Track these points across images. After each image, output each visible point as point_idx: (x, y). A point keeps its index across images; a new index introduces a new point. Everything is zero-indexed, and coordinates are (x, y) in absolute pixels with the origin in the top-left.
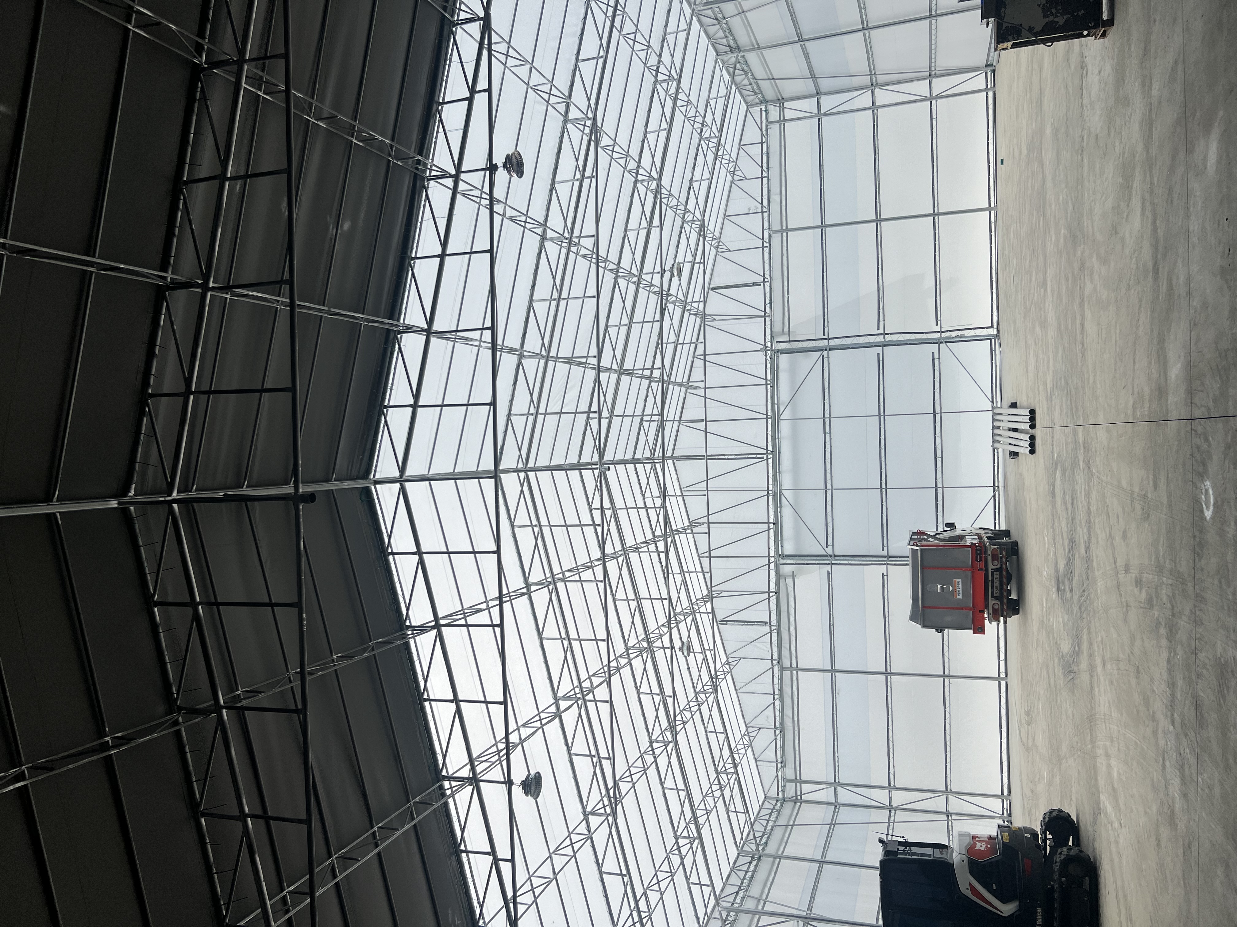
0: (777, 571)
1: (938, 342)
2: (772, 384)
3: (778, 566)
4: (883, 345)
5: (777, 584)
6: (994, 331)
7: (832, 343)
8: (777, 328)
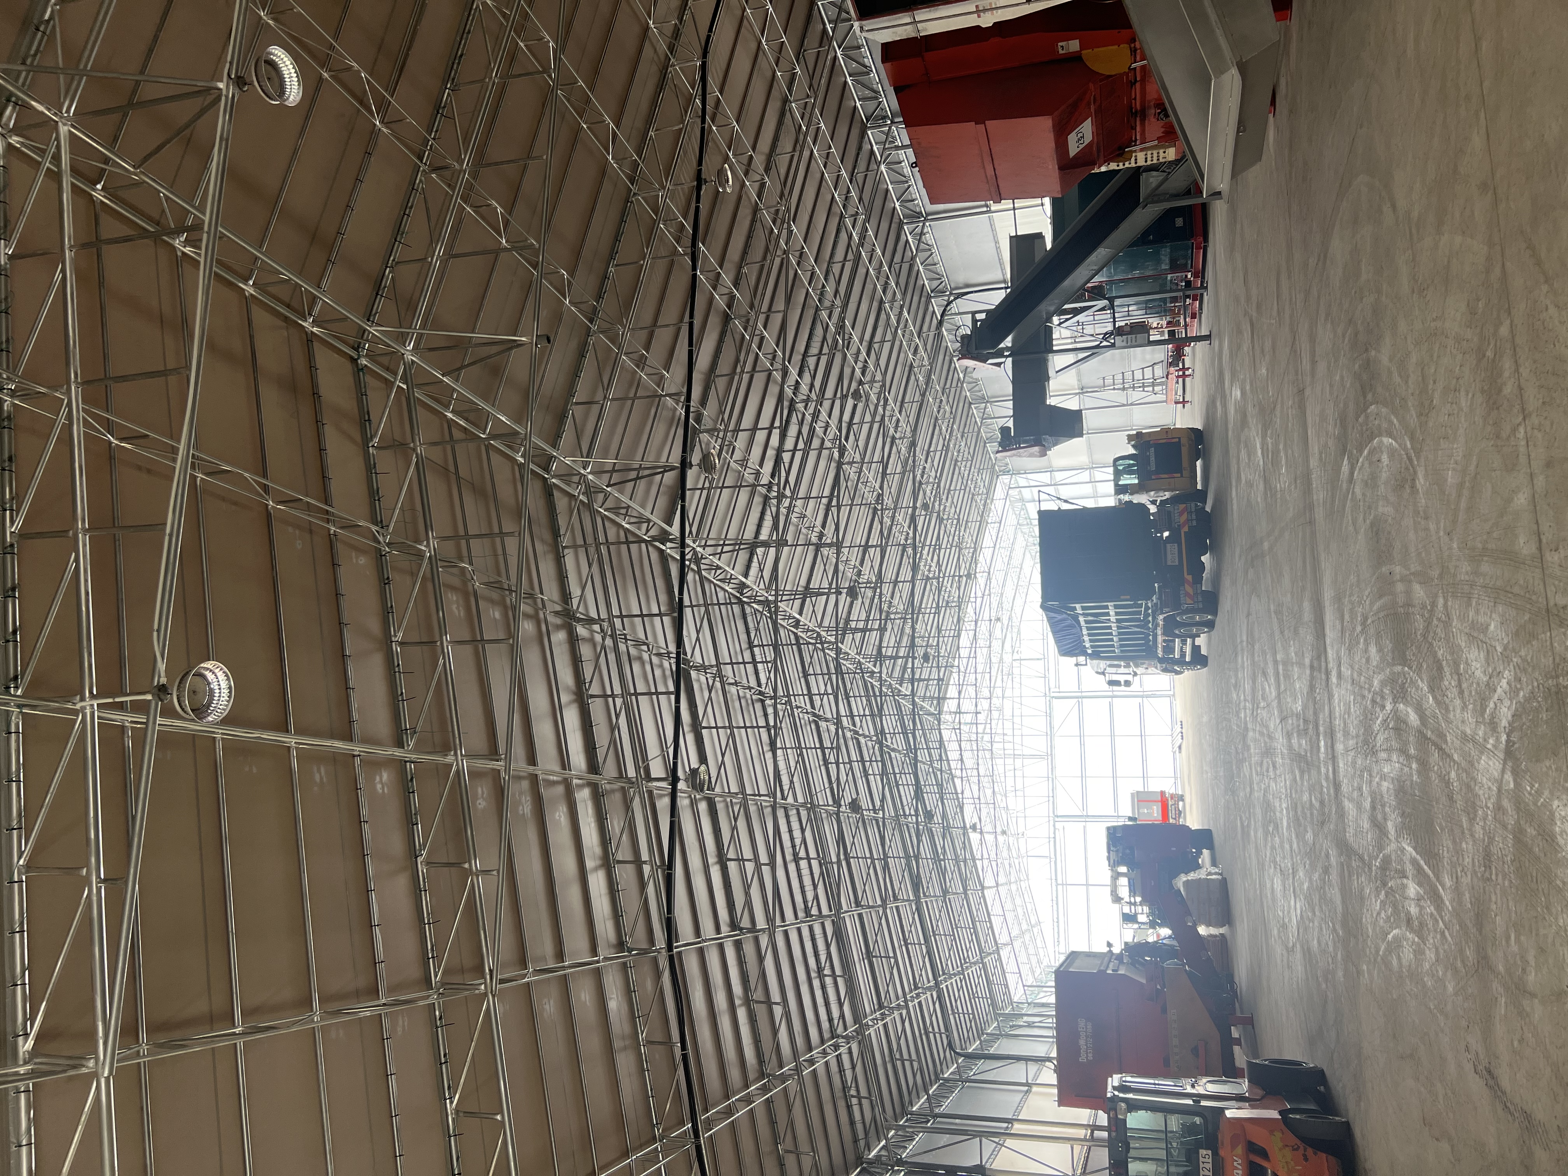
0: (1054, 826)
1: (1142, 697)
2: (1049, 715)
3: (1055, 822)
4: (1112, 697)
5: (1054, 833)
6: (1172, 693)
7: (1084, 694)
8: (1052, 685)
